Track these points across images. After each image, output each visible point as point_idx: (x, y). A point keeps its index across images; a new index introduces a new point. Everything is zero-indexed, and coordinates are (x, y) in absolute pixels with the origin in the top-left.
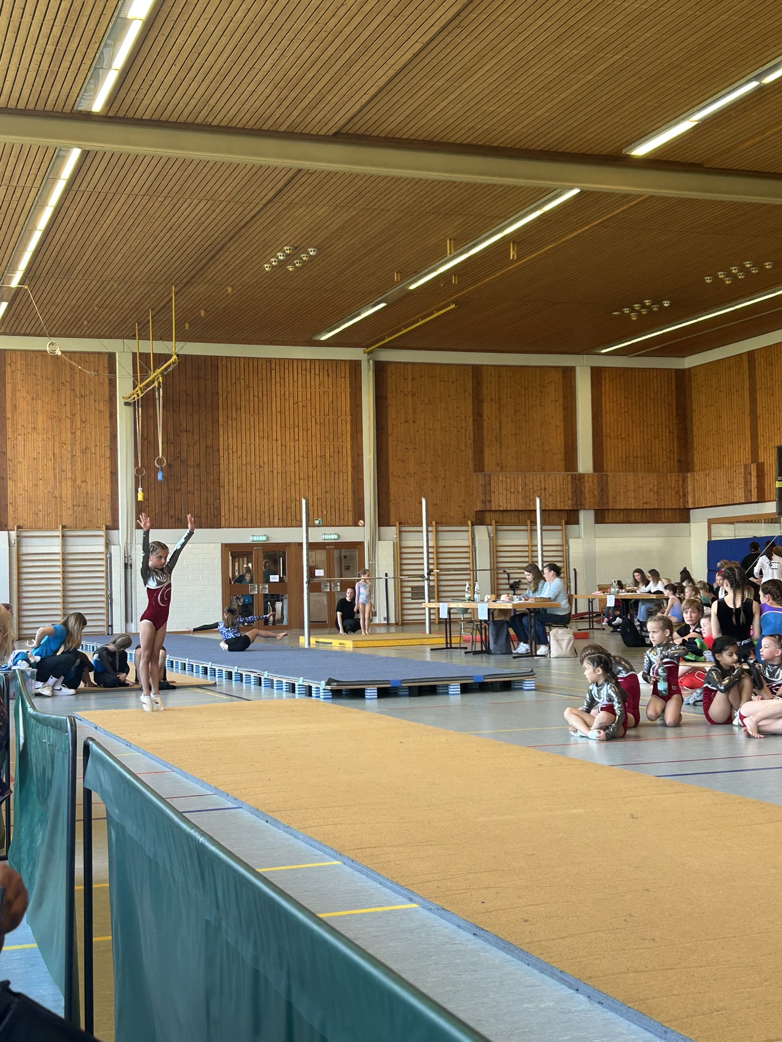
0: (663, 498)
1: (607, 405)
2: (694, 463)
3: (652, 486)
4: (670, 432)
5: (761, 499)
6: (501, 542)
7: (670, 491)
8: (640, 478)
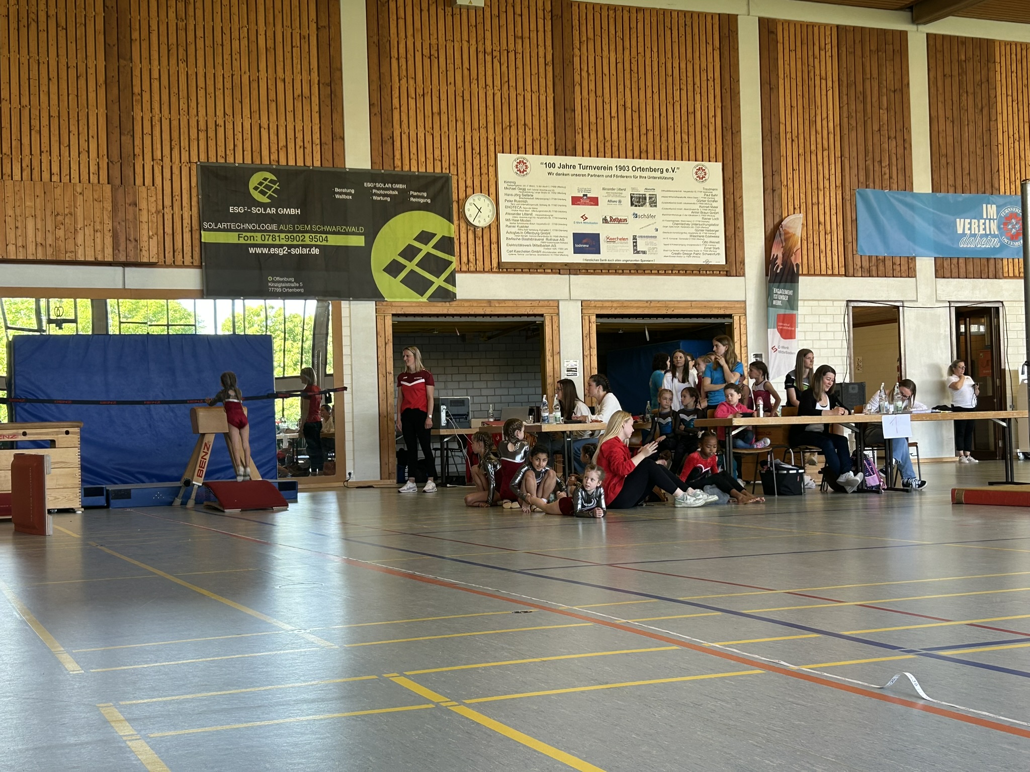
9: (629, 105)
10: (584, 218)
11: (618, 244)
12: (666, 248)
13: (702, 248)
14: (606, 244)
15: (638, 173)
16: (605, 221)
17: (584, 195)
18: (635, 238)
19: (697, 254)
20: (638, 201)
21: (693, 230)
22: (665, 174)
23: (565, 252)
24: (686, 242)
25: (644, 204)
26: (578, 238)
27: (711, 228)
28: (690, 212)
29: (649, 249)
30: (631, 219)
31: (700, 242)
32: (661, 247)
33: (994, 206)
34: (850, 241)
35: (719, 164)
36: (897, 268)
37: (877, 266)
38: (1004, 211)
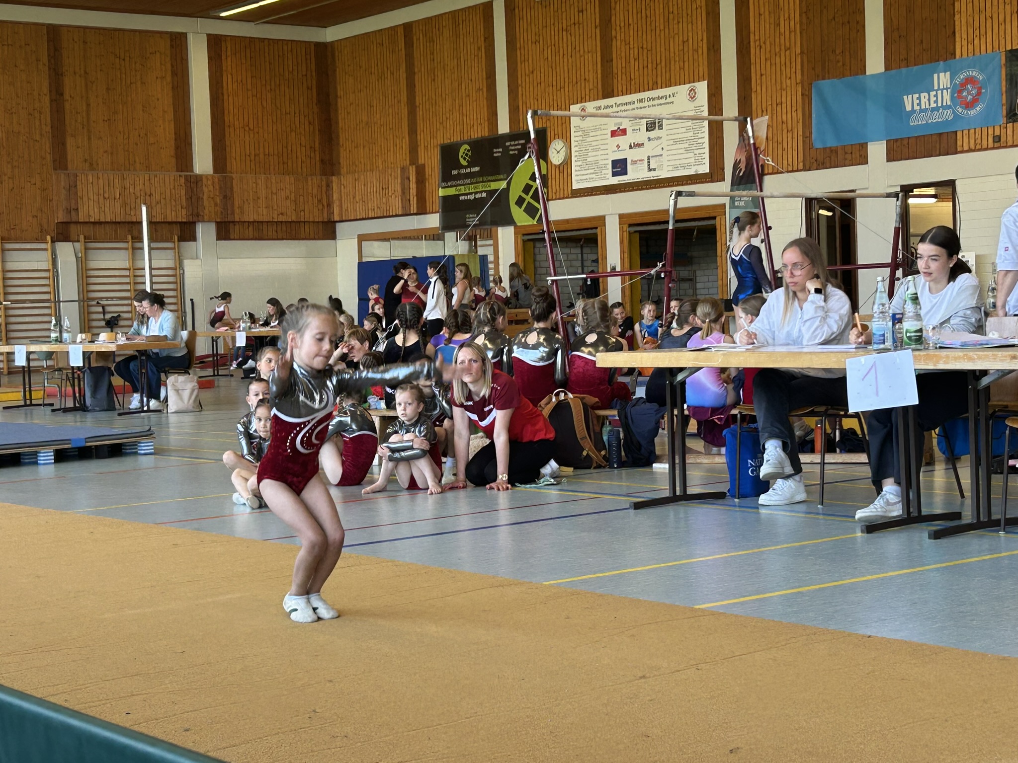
0: (302, 208)
1: (229, 84)
2: (340, 163)
3: (288, 192)
4: (310, 123)
5: (422, 211)
6: (93, 264)
7: (310, 198)
8: (273, 181)
9: (645, 46)
10: (618, 146)
11: (638, 165)
12: (669, 163)
13: (692, 160)
14: (631, 166)
15: (651, 103)
16: (631, 147)
17: (619, 128)
18: (649, 159)
19: (689, 165)
21: (686, 145)
22: (669, 100)
23: (607, 176)
24: (682, 156)
25: (655, 128)
26: (615, 163)
27: (700, 141)
28: (684, 130)
30: (646, 142)
31: (691, 155)
32: (666, 163)
33: (948, 74)
34: (807, 136)
35: (706, 82)
36: (849, 156)
37: (830, 157)
38: (959, 77)
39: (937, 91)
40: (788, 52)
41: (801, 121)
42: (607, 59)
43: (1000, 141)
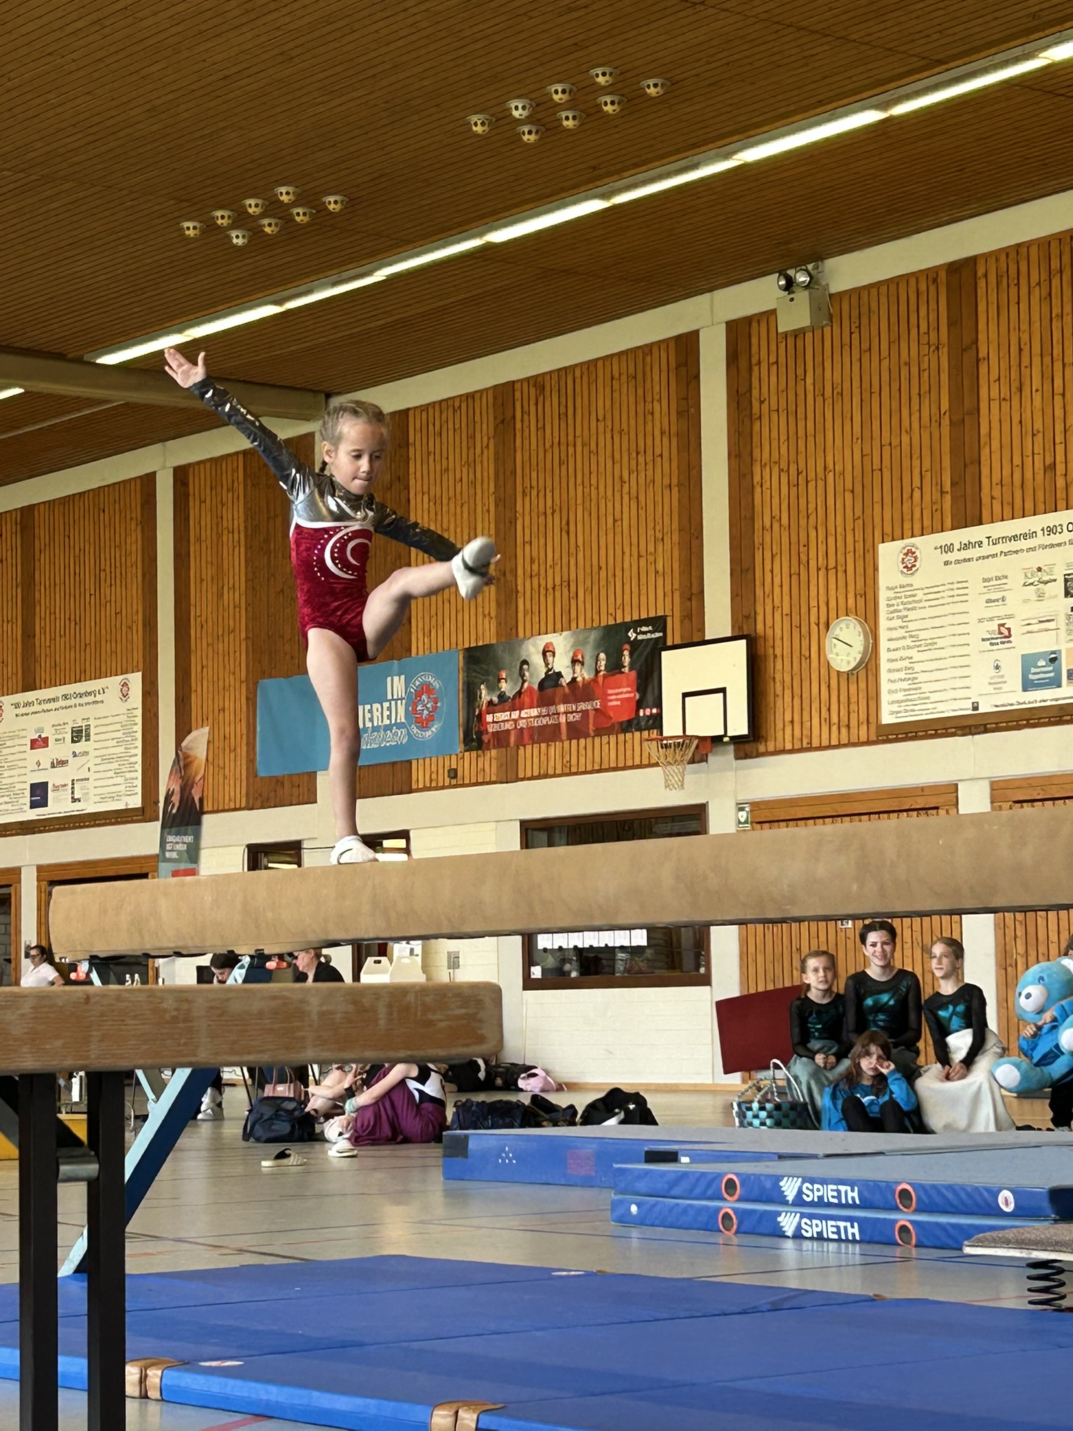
9: (72, 618)
10: (39, 764)
11: (60, 793)
12: (97, 791)
13: (123, 788)
14: (52, 794)
15: (78, 701)
16: (53, 766)
17: (40, 736)
18: (73, 784)
19: (119, 796)
20: (78, 735)
21: (115, 766)
22: (99, 698)
23: (24, 808)
24: (111, 782)
25: (81, 738)
26: (34, 789)
27: (133, 760)
28: (114, 743)
29: (84, 794)
30: (71, 759)
31: (120, 780)
32: (93, 791)
33: (403, 677)
34: (251, 761)
35: (140, 674)
36: (295, 790)
37: (275, 791)
38: (414, 684)
39: (390, 701)
40: (232, 636)
41: (244, 737)
42: (28, 635)
43: (455, 777)
